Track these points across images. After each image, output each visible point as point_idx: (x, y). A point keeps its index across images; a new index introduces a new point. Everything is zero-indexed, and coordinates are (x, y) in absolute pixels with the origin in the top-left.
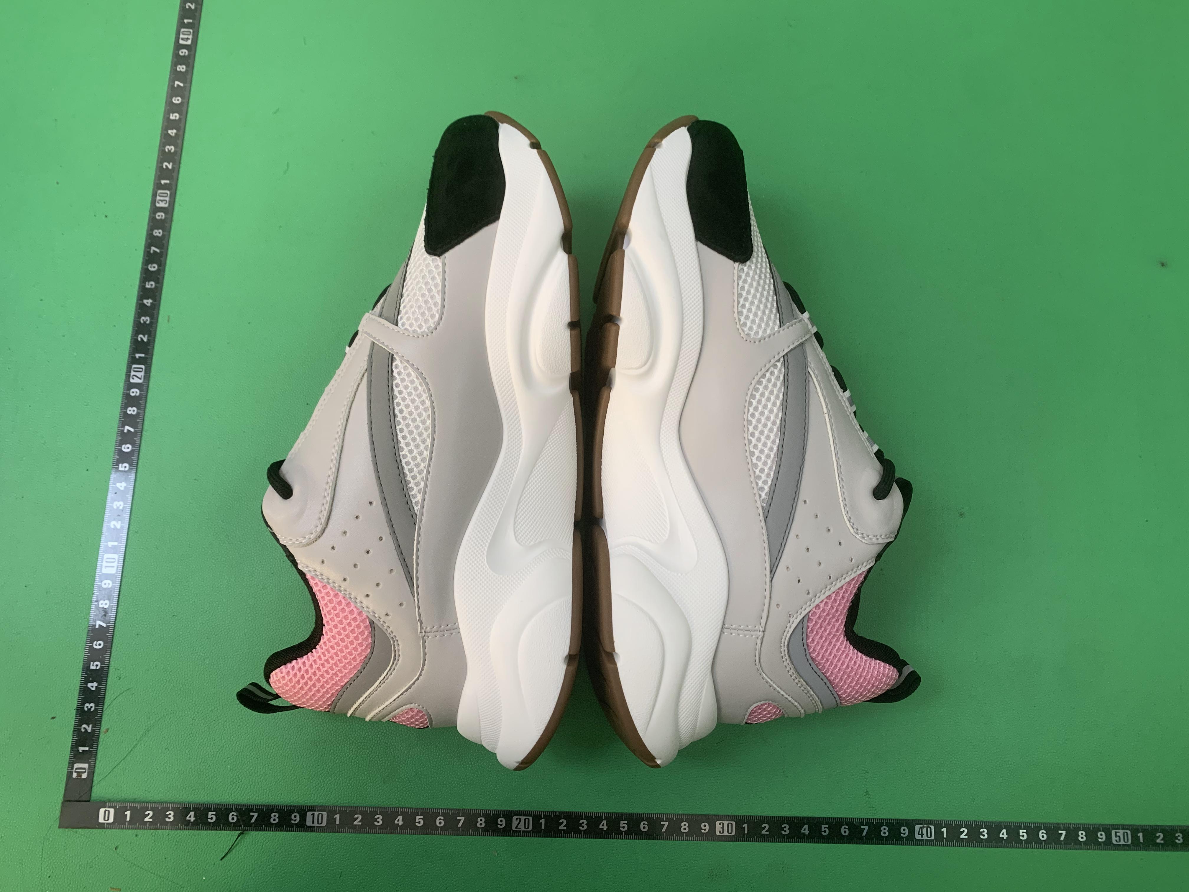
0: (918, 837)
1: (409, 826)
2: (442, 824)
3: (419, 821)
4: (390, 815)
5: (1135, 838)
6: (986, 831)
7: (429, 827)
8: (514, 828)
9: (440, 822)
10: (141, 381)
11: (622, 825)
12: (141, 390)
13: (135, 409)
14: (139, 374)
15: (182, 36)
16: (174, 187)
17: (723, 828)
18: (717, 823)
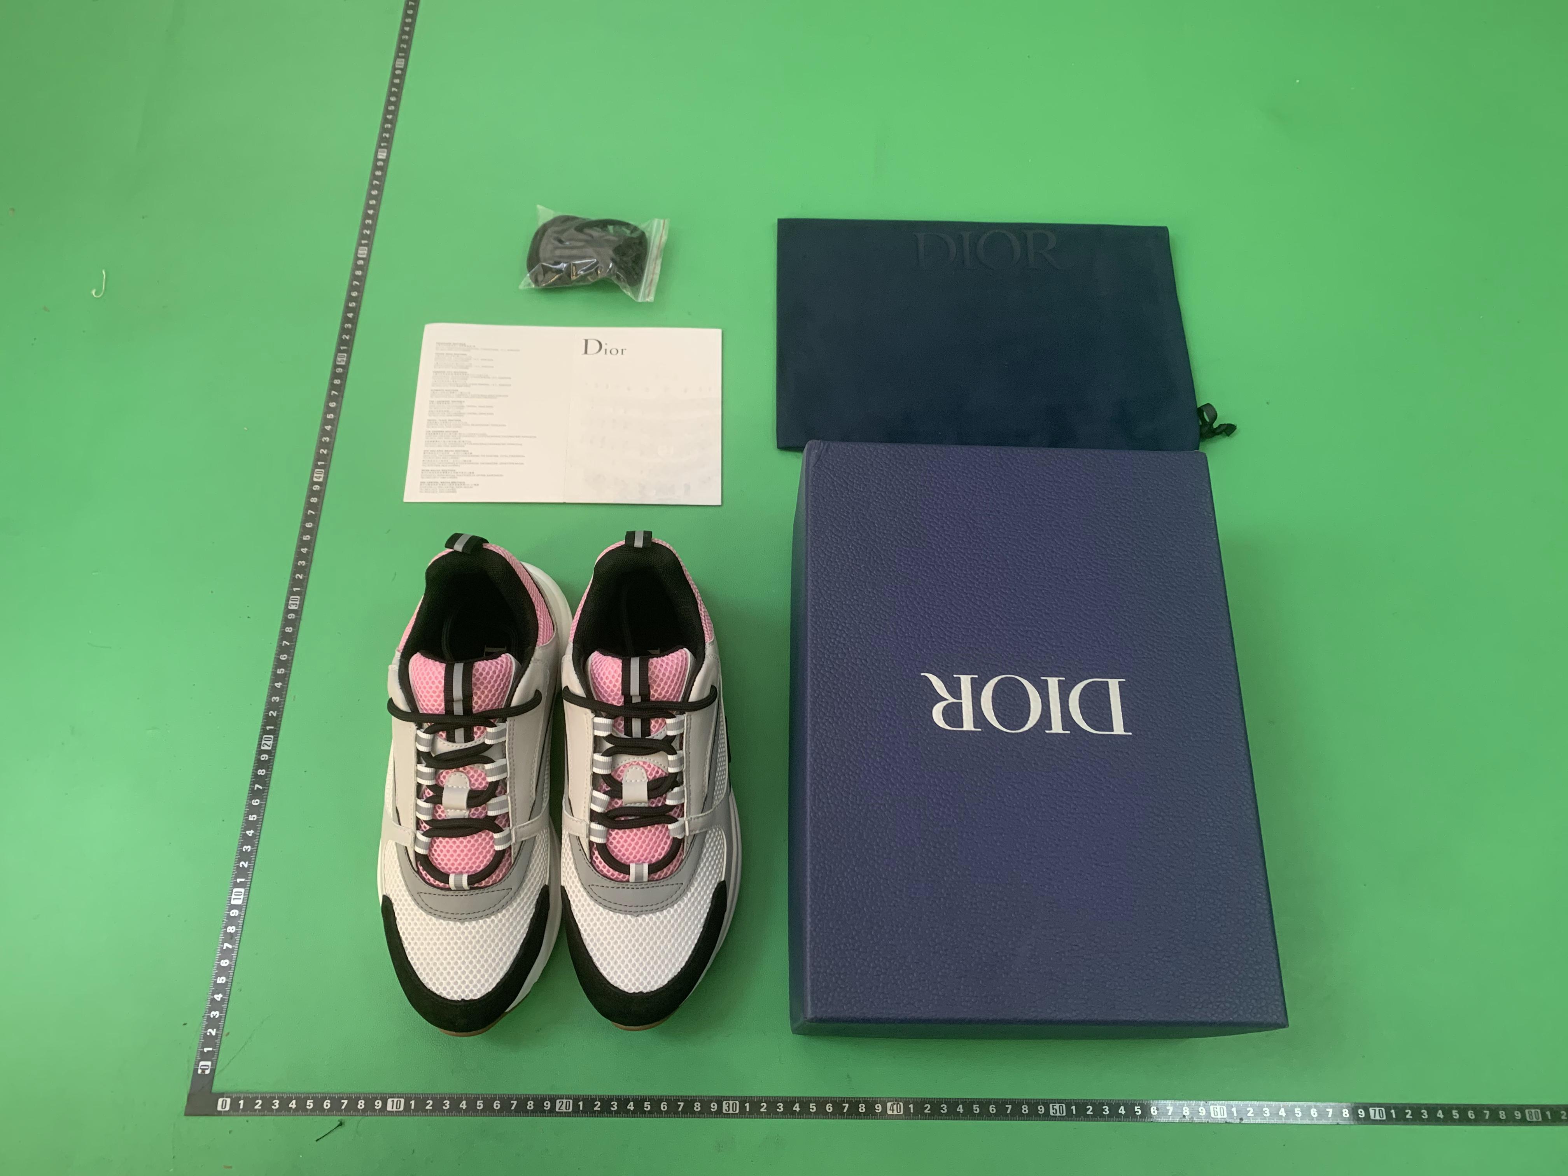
0: (890, 1112)
1: (472, 1109)
2: (499, 1108)
3: (480, 1104)
4: (455, 1101)
5: (1069, 1110)
6: (945, 1106)
7: (488, 1110)
8: (557, 1110)
9: (497, 1105)
10: (270, 748)
11: (645, 1106)
12: (269, 755)
13: (264, 770)
14: (268, 743)
15: (315, 475)
16: (303, 593)
17: (729, 1107)
18: (724, 1103)
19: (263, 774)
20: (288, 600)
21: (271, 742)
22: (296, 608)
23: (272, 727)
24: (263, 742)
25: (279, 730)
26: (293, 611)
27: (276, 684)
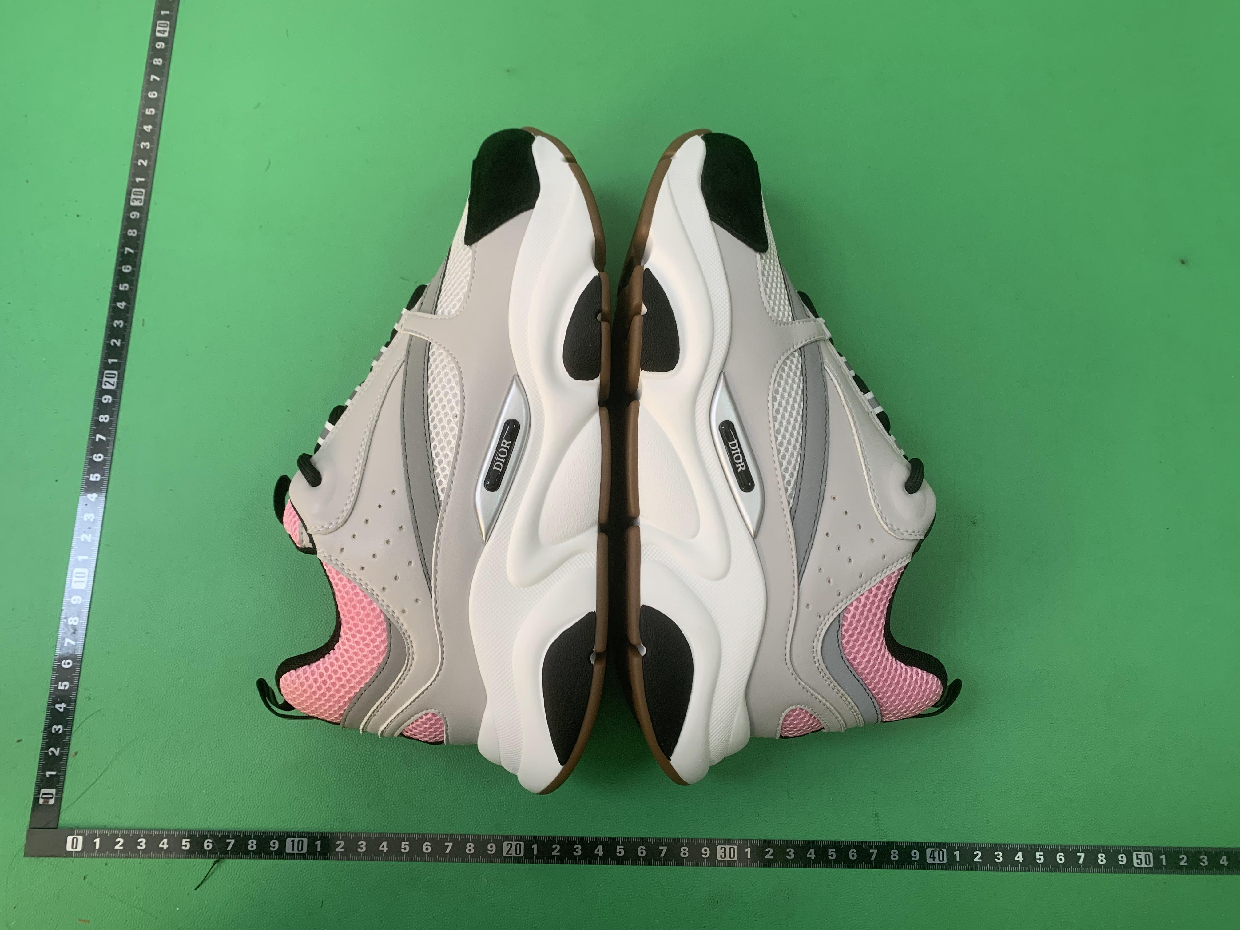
0: (929, 861)
1: (395, 853)
3: (405, 847)
4: (374, 841)
9: (426, 847)
10: (113, 388)
11: (618, 850)
12: (114, 397)
13: (107, 416)
14: (112, 381)
15: (158, 28)
16: (149, 185)
17: (724, 852)
18: (719, 847)
19: (106, 421)
20: (129, 193)
21: (115, 380)
22: (141, 204)
23: (116, 361)
24: (105, 379)
25: (125, 363)
26: (136, 208)
27: (118, 304)
